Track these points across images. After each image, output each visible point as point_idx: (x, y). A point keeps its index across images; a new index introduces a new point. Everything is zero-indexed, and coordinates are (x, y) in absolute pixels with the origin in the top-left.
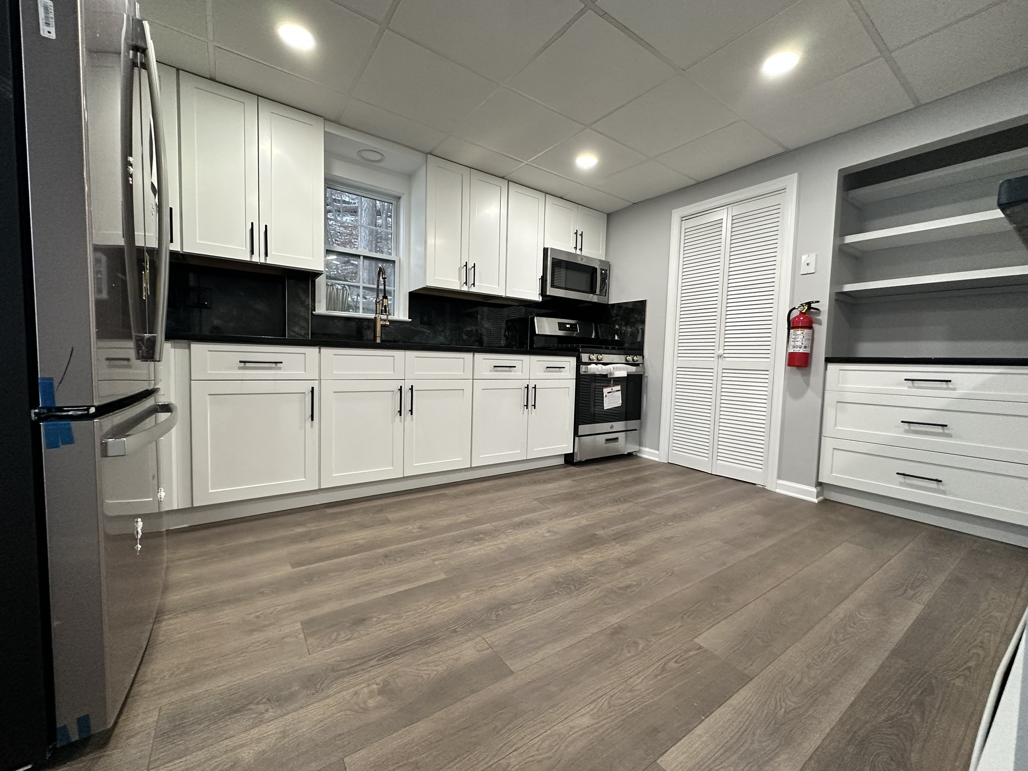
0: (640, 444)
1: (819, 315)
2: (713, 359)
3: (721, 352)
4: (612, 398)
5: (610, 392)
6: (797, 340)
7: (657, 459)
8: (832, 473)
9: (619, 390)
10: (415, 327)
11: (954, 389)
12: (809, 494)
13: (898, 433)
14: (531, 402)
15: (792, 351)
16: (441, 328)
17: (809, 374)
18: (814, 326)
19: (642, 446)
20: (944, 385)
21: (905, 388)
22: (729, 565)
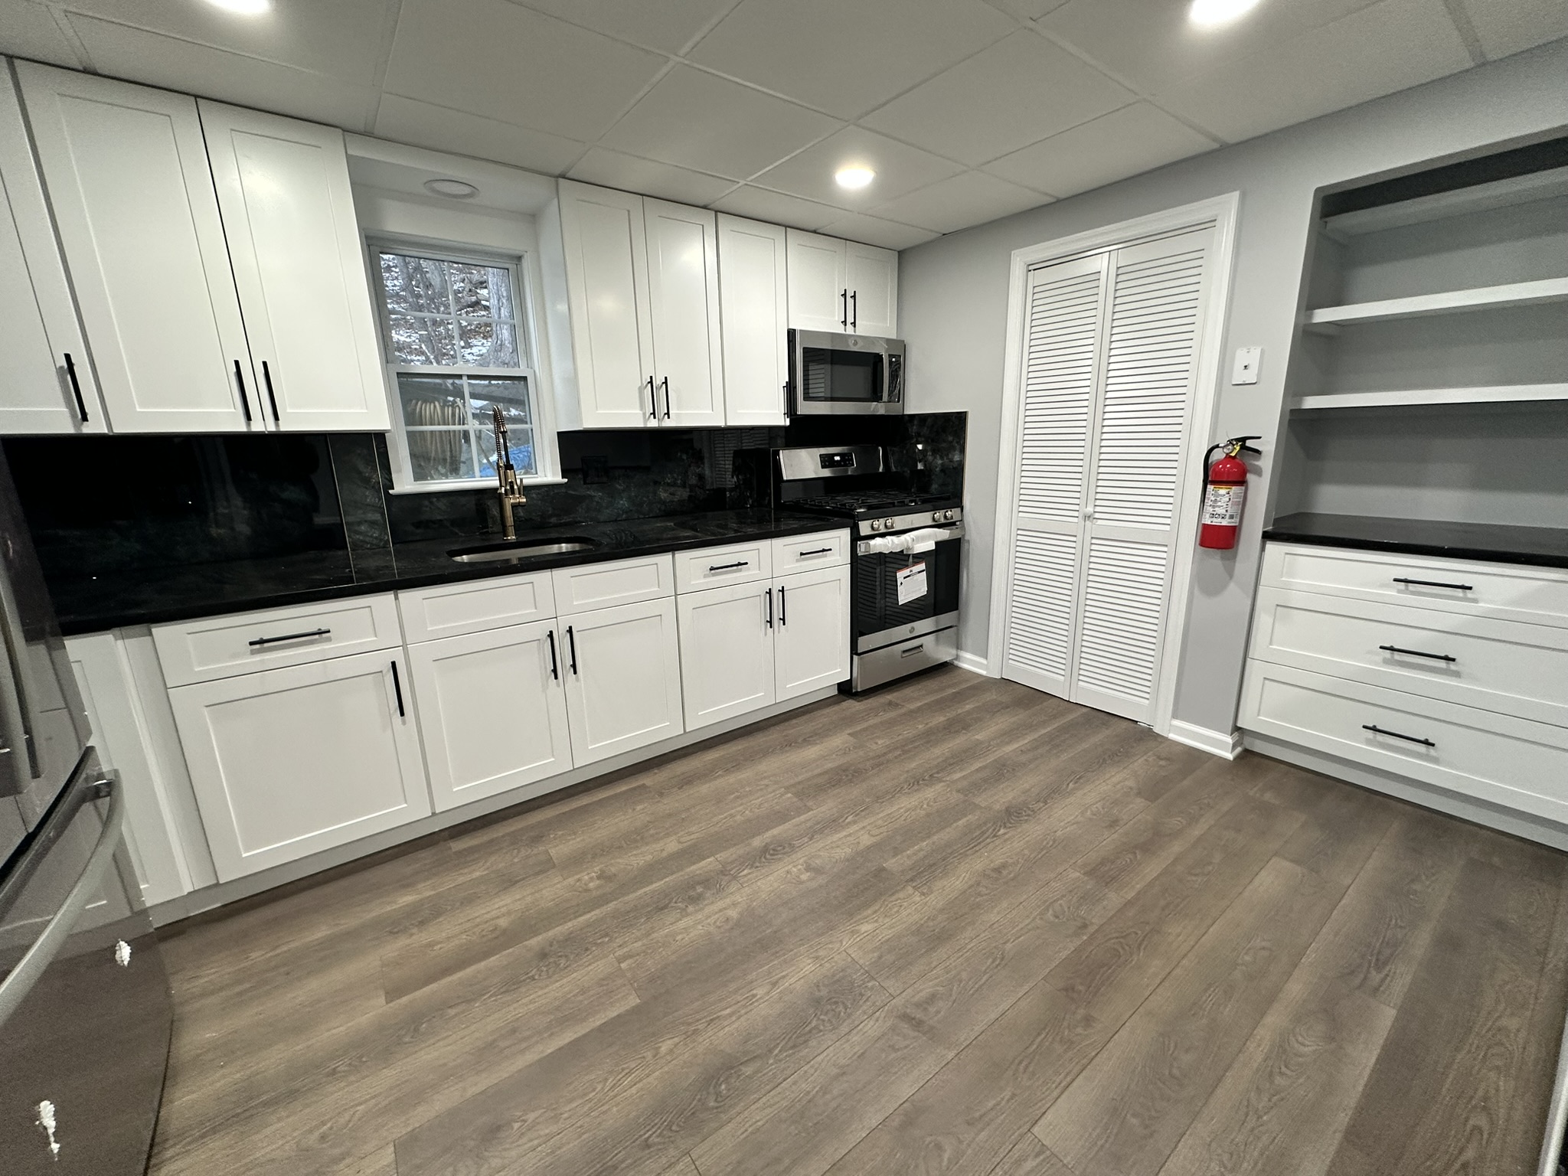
0: (958, 647)
1: (1258, 459)
2: (1076, 520)
3: (1090, 509)
4: (912, 585)
5: (909, 576)
6: (1219, 504)
7: (984, 673)
8: (1258, 715)
9: (923, 571)
10: (575, 490)
11: (1475, 601)
12: (1221, 746)
13: (1375, 664)
14: (777, 614)
15: (1209, 523)
16: (620, 485)
17: (1234, 557)
18: (1250, 477)
19: (961, 650)
20: (1459, 593)
21: (1393, 592)
22: (1092, 929)
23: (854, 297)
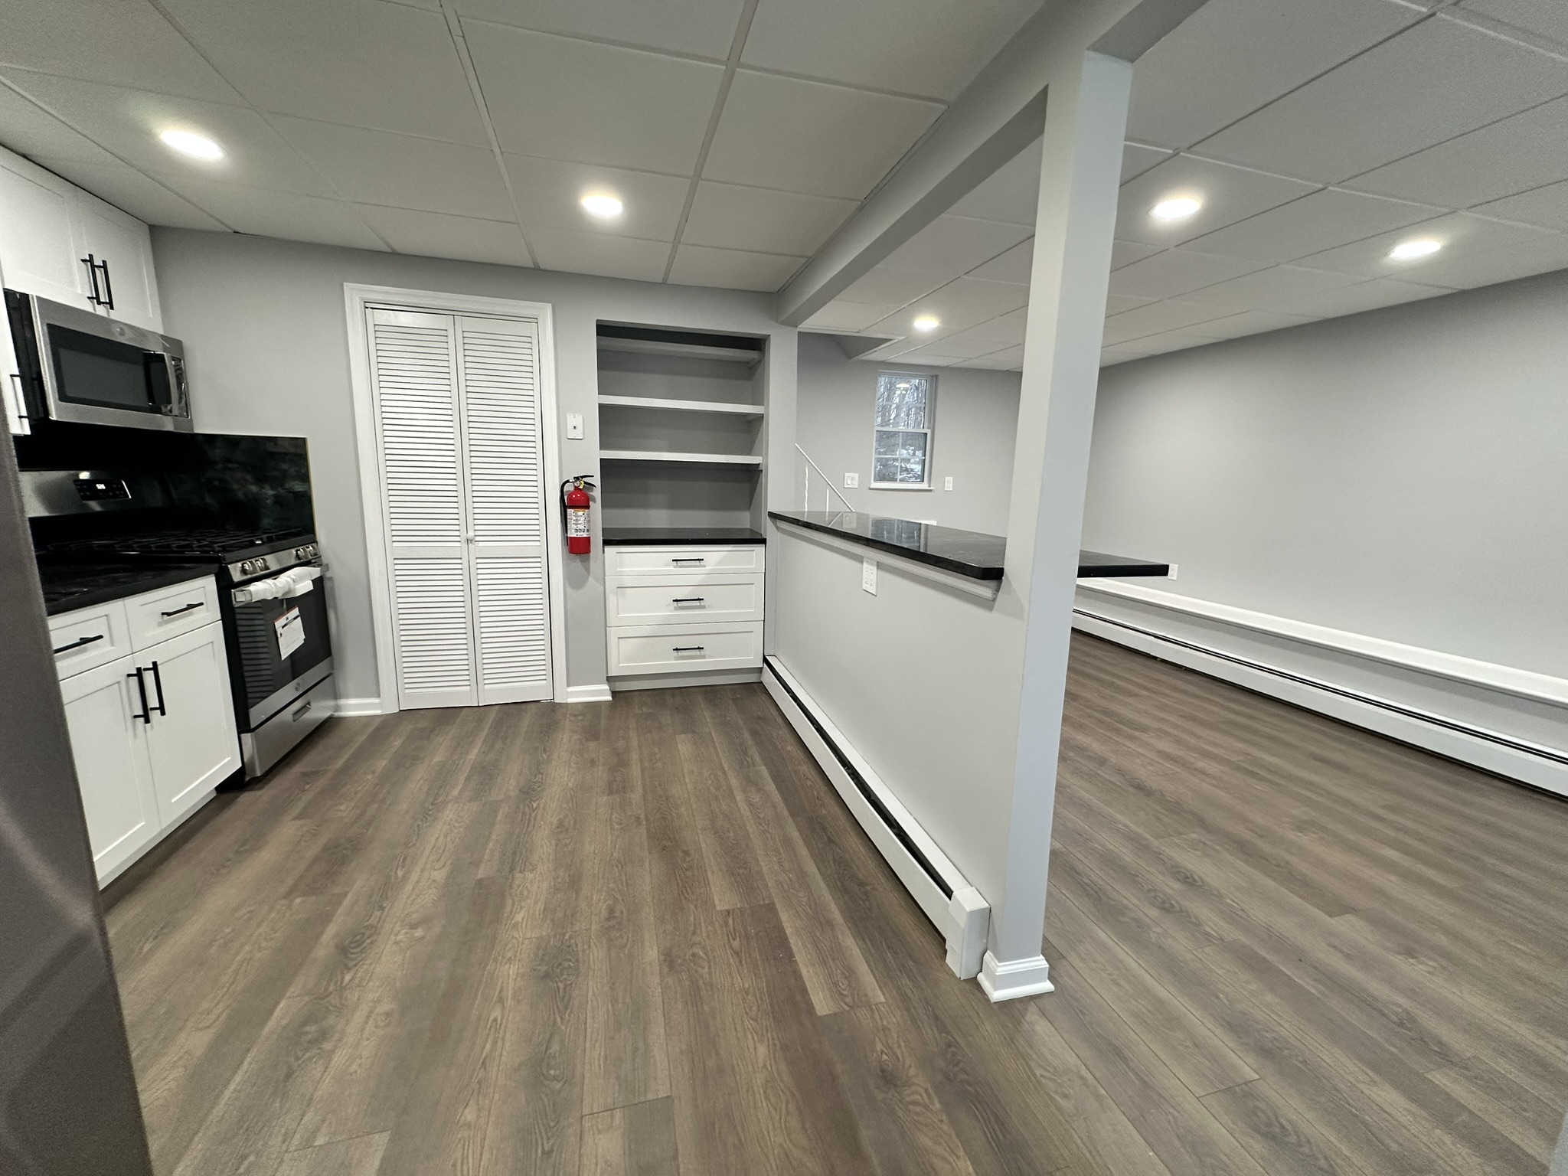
0: (336, 695)
1: (592, 491)
2: (458, 544)
3: (471, 534)
4: (291, 635)
5: (285, 625)
6: (580, 522)
7: (378, 712)
8: (619, 663)
9: (298, 617)
11: (704, 566)
12: (600, 693)
13: (668, 612)
14: (153, 702)
15: (575, 536)
17: (588, 560)
18: (591, 503)
19: (340, 698)
20: (697, 563)
21: (672, 568)
22: (642, 816)
23: (104, 266)
